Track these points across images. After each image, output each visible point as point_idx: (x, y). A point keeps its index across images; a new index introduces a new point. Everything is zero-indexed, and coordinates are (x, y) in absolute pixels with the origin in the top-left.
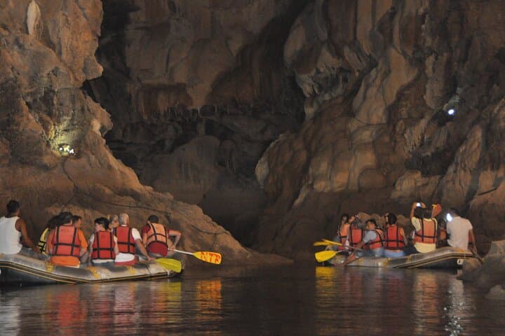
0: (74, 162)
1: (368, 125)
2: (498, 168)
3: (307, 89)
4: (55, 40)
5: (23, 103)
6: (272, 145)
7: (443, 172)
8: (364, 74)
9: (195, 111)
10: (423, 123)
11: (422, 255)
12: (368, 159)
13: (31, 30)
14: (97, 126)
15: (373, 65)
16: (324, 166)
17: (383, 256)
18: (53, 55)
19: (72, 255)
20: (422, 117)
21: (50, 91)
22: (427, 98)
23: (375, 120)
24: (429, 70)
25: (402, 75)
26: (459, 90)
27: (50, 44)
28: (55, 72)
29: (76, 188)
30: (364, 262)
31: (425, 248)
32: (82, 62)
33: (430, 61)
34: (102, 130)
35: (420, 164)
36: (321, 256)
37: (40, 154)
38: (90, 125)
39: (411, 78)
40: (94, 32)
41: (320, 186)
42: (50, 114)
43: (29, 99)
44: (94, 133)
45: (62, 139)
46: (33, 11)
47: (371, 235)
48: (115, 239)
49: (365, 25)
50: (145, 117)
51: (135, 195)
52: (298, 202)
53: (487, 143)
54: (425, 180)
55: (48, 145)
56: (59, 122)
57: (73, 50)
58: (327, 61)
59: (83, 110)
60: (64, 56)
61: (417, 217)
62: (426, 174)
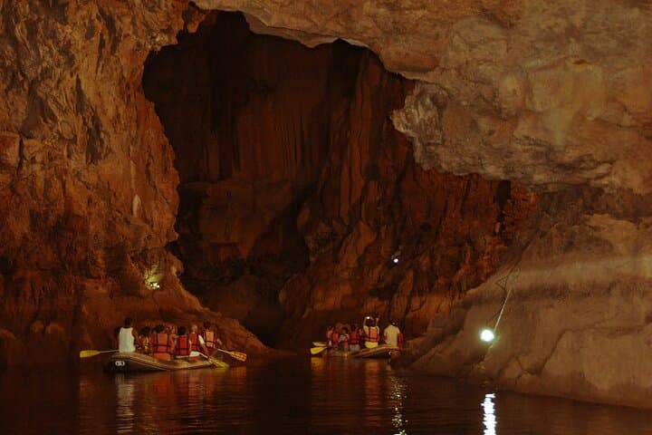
0: (160, 293)
1: (347, 268)
2: (422, 295)
3: (311, 245)
4: (149, 218)
5: (129, 257)
6: (289, 280)
7: (391, 298)
8: (346, 236)
9: (243, 260)
10: (380, 266)
11: (369, 349)
12: (347, 289)
13: (135, 212)
14: (174, 270)
15: (350, 231)
16: (319, 295)
17: (349, 350)
18: (148, 228)
19: (167, 352)
20: (379, 263)
21: (145, 249)
22: (382, 252)
23: (351, 266)
24: (383, 235)
25: (367, 239)
26: (401, 248)
27: (146, 221)
28: (149, 237)
29: (161, 310)
30: (338, 354)
31: (372, 345)
32: (165, 231)
33: (384, 229)
34: (177, 273)
35: (377, 293)
36: (314, 351)
37: (139, 288)
38: (170, 271)
39: (373, 239)
40: (173, 213)
41: (318, 306)
42: (145, 263)
43: (133, 255)
44: (173, 276)
45: (152, 279)
46: (137, 201)
47: (343, 338)
48: (190, 342)
49: (345, 207)
50: (212, 264)
51: (196, 313)
52: (304, 316)
53: (415, 280)
54: (379, 303)
55: (144, 283)
56: (151, 269)
57: (160, 224)
58: (323, 229)
59: (165, 260)
60: (154, 228)
61: (367, 325)
62: (381, 299)
